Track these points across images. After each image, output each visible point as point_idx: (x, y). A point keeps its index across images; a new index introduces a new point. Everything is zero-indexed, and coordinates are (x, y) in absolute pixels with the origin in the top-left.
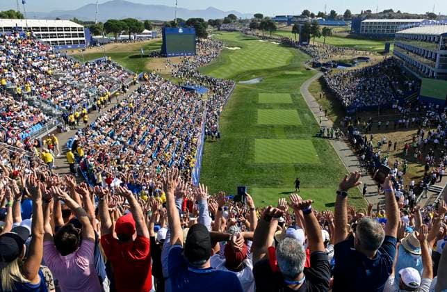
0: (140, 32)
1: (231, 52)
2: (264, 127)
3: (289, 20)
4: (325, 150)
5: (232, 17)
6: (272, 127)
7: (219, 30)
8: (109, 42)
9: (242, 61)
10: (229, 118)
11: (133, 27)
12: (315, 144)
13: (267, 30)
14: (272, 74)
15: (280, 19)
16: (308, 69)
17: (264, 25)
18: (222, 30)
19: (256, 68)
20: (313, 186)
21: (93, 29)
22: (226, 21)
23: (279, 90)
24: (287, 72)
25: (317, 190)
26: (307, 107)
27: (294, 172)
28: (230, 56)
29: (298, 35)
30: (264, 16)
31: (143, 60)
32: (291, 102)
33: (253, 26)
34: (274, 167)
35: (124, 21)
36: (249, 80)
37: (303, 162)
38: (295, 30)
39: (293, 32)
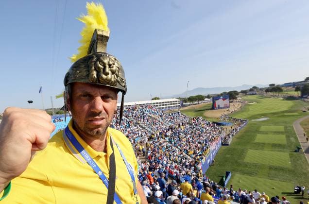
0: (203, 100)
1: (250, 105)
2: (259, 144)
3: (294, 84)
4: (298, 160)
5: (255, 87)
6: (264, 144)
7: (246, 95)
8: (190, 105)
9: (257, 109)
10: (238, 138)
11: (200, 98)
12: (291, 156)
13: (276, 92)
14: (276, 116)
15: (287, 85)
16: (305, 112)
17: (274, 89)
18: (248, 95)
19: (265, 112)
20: (278, 180)
21: (185, 100)
22: (251, 90)
23: (276, 124)
24: (286, 114)
25: (280, 182)
26: (295, 134)
27: (268, 169)
28: (249, 107)
29: (299, 92)
30: (276, 85)
31: (203, 112)
32: (283, 130)
33: (267, 90)
34: (255, 165)
35: (197, 96)
36: (259, 118)
37: (278, 165)
38: (297, 90)
39: (295, 91)
